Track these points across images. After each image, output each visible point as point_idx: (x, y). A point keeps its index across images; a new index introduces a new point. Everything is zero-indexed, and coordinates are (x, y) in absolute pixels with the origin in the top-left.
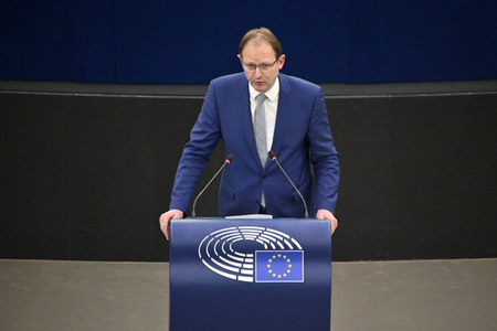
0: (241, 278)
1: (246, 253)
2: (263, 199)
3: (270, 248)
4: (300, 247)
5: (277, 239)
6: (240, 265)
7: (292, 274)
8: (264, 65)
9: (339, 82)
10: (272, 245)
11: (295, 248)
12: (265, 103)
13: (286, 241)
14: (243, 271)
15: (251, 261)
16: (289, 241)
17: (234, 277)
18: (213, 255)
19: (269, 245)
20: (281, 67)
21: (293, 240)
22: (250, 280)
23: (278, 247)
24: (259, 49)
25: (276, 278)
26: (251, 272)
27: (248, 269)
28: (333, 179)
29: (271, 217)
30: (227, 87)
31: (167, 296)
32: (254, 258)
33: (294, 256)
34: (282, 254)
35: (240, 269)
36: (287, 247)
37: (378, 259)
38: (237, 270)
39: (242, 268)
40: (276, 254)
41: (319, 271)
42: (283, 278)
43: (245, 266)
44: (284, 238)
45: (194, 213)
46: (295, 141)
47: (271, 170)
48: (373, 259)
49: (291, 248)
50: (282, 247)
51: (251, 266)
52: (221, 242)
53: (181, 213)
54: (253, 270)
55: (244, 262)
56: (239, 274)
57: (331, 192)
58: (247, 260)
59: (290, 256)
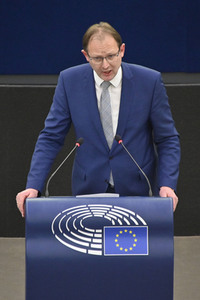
0: (91, 252)
1: (95, 229)
2: (111, 178)
3: (117, 224)
4: (145, 223)
5: (124, 216)
6: (90, 240)
7: (137, 248)
8: (110, 56)
10: (119, 221)
11: (140, 223)
12: (110, 88)
13: (132, 218)
14: (92, 245)
15: (100, 236)
16: (135, 217)
17: (84, 251)
18: (65, 231)
19: (116, 221)
21: (138, 217)
22: (99, 253)
23: (124, 224)
24: (103, 42)
25: (123, 252)
26: (100, 246)
27: (97, 243)
28: (174, 158)
30: (75, 76)
32: (102, 233)
33: (139, 231)
34: (129, 229)
35: (90, 243)
36: (132, 223)
38: (87, 245)
39: (92, 242)
40: (123, 229)
41: (162, 244)
42: (129, 252)
43: (94, 240)
44: (130, 214)
45: (47, 192)
46: (138, 123)
47: (117, 152)
49: (137, 223)
50: (128, 223)
51: (100, 241)
52: (73, 219)
53: (36, 192)
54: (102, 244)
55: (94, 237)
56: (89, 248)
57: (173, 170)
58: (96, 235)
59: (135, 231)
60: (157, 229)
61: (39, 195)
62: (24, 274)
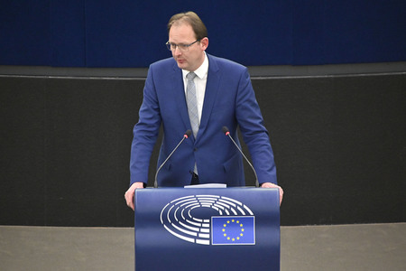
0: (198, 241)
1: (203, 219)
3: (224, 214)
4: (252, 214)
5: (231, 206)
6: (197, 230)
7: (244, 237)
8: (183, 45)
9: (285, 64)
10: (227, 211)
11: (247, 213)
12: (195, 80)
13: (239, 208)
14: (200, 235)
15: (208, 225)
16: (242, 207)
17: (192, 240)
18: (173, 221)
19: (223, 211)
20: (205, 48)
21: (245, 207)
22: (207, 242)
23: (232, 214)
25: (230, 241)
26: (208, 236)
28: (268, 155)
29: (225, 186)
31: (133, 257)
32: (210, 223)
33: (246, 221)
34: (236, 219)
35: (198, 233)
36: (239, 213)
37: (322, 224)
38: (195, 234)
39: (200, 232)
40: (230, 219)
42: (236, 241)
43: (202, 230)
44: (237, 205)
48: (318, 224)
49: (244, 213)
50: (236, 213)
51: (208, 231)
52: (181, 209)
53: (142, 184)
54: (210, 233)
55: (202, 227)
56: (197, 238)
57: (270, 166)
58: (204, 225)
59: (242, 220)
60: (264, 219)
61: (145, 186)
62: (133, 262)
